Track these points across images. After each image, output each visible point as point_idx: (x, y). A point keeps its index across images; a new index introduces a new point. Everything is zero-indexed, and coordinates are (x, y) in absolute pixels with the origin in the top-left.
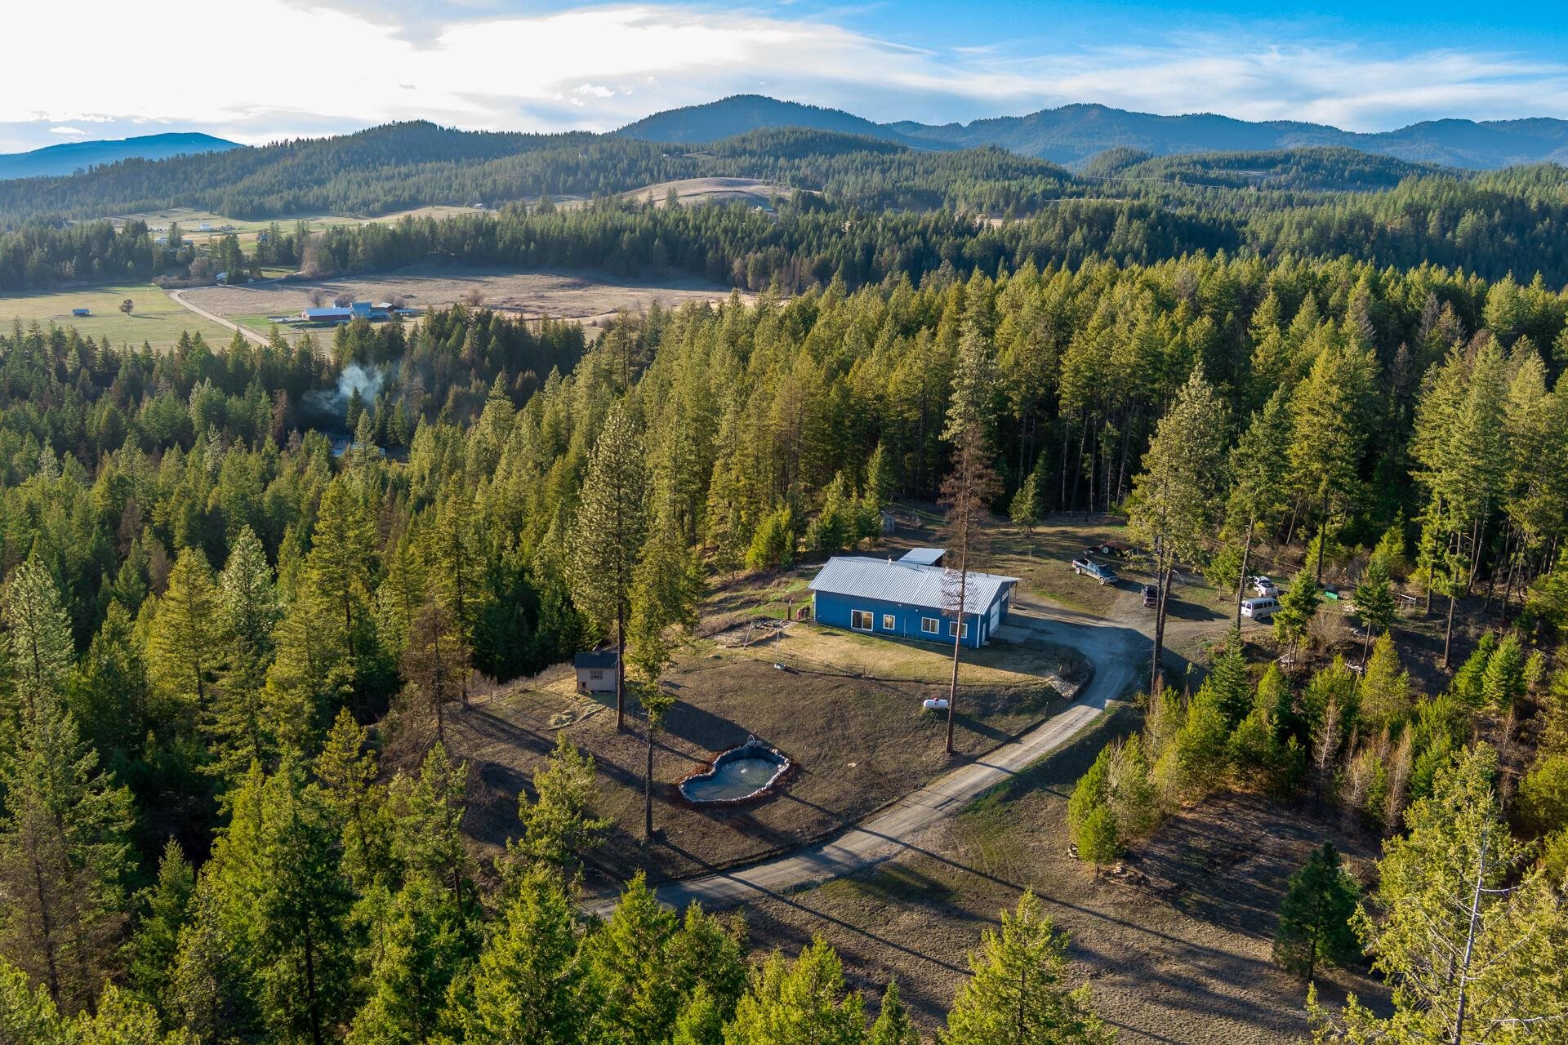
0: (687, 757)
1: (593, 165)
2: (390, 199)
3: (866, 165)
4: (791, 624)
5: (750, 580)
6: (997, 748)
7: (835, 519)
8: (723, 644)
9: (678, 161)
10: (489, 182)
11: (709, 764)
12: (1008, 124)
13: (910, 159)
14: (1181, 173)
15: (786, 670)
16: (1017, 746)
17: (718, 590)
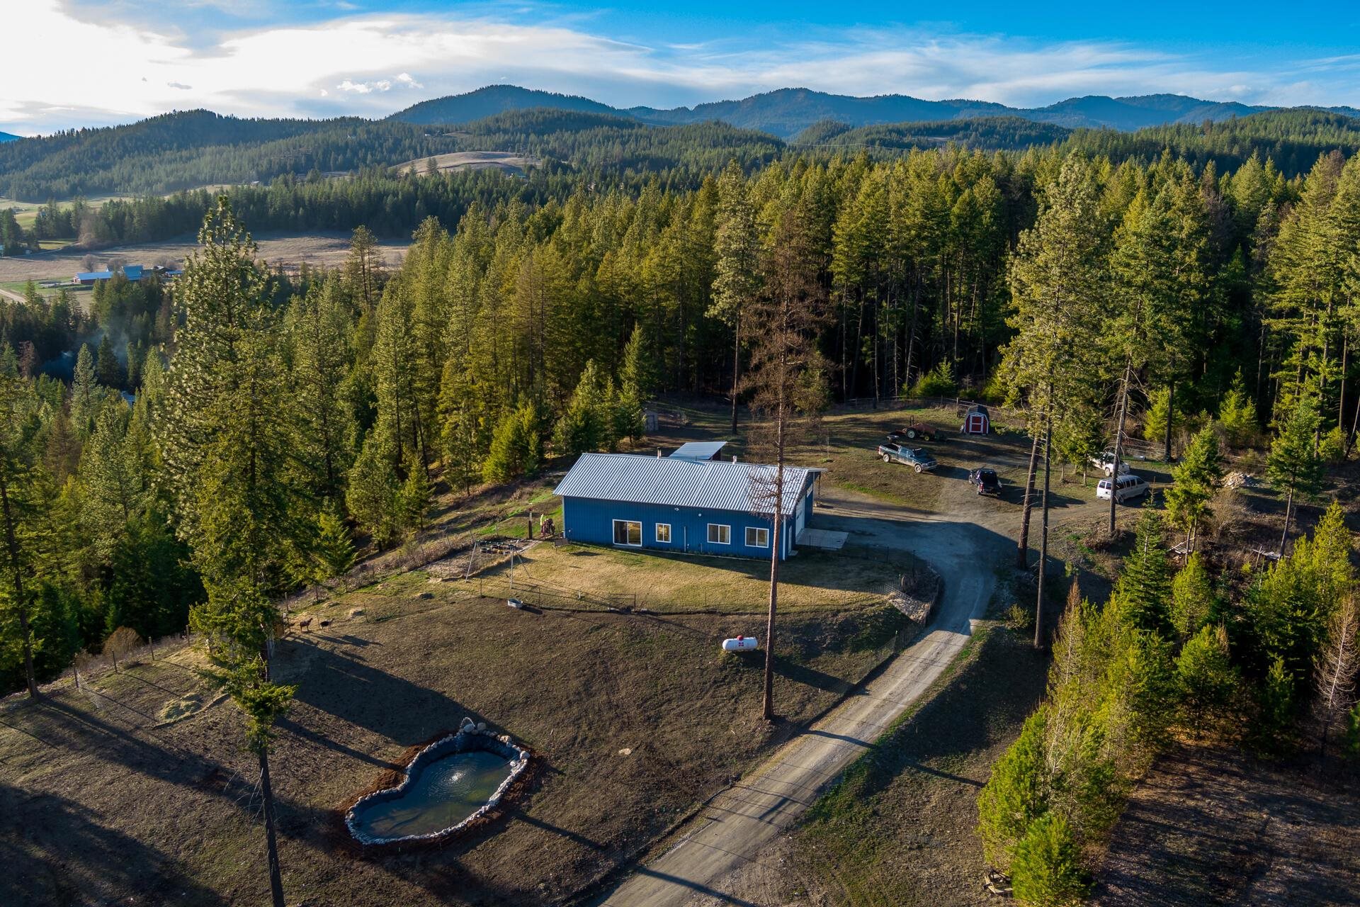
0: (366, 758)
1: (361, 144)
2: (172, 179)
3: (607, 138)
4: (533, 544)
5: (487, 494)
6: (836, 705)
7: (587, 415)
8: (436, 578)
9: (438, 140)
10: (265, 162)
11: (399, 769)
12: (728, 106)
13: (646, 133)
14: (880, 139)
15: (525, 608)
16: (863, 699)
17: (450, 509)
